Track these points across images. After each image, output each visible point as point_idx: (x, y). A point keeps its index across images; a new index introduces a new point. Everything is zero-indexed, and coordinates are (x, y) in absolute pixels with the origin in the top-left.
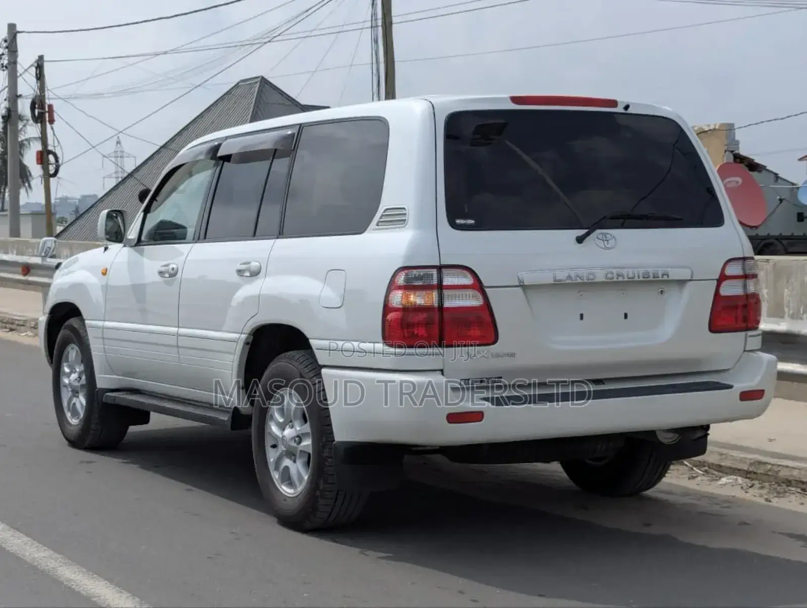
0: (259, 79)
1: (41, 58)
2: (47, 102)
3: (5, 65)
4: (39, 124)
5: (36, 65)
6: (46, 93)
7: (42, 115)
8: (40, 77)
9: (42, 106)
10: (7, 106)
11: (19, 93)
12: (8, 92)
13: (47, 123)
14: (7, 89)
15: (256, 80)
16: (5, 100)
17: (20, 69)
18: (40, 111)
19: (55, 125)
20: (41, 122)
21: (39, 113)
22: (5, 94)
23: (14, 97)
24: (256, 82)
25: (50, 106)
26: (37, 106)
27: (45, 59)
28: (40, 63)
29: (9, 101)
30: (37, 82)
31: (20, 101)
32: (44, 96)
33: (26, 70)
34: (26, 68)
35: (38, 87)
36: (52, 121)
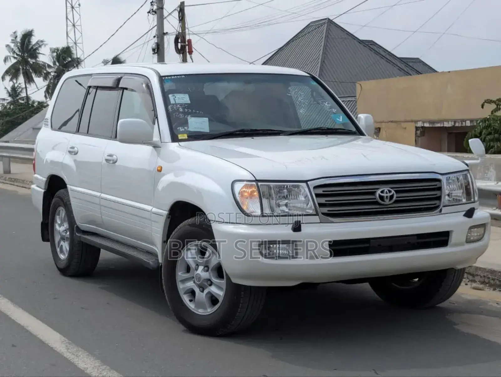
0: (327, 21)
1: (183, 3)
2: (187, 38)
3: (154, 10)
4: (181, 55)
5: (179, 9)
6: (187, 30)
7: (183, 48)
8: (182, 18)
9: (184, 40)
10: (156, 41)
11: (165, 32)
12: (157, 30)
13: (188, 54)
14: (156, 28)
15: (324, 21)
16: (154, 37)
17: (165, 14)
18: (182, 44)
19: (193, 55)
20: (183, 54)
21: (182, 46)
22: (154, 32)
23: (161, 35)
24: (324, 23)
25: (190, 41)
26: (180, 41)
27: (185, 4)
28: (182, 7)
29: (158, 37)
30: (180, 22)
31: (166, 38)
32: (185, 32)
33: (170, 14)
34: (170, 13)
35: (180, 26)
36: (191, 52)
